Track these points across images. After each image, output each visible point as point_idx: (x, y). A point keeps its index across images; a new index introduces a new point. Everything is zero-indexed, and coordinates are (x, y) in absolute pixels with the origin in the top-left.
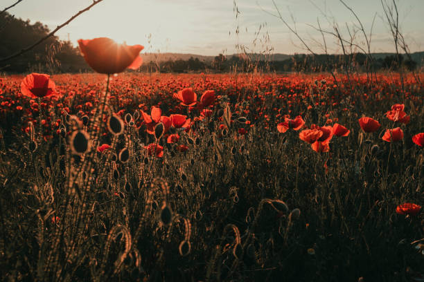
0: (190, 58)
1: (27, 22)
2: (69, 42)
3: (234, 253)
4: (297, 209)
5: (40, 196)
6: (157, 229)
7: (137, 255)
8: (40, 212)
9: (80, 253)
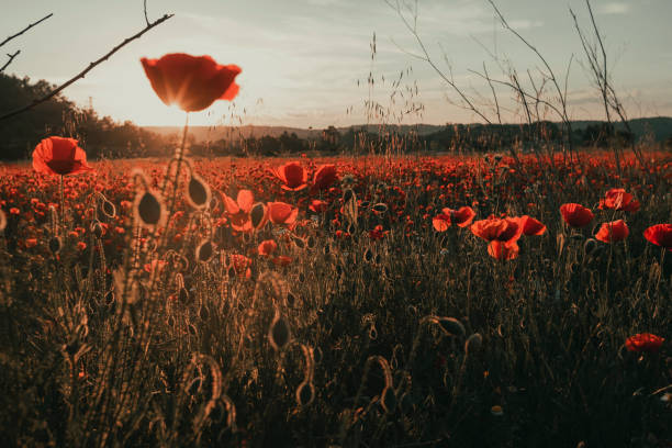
0: (282, 132)
1: (25, 81)
2: (91, 111)
3: (382, 402)
4: (478, 334)
5: (67, 323)
6: (250, 382)
7: (228, 406)
8: (68, 348)
9: (134, 409)
